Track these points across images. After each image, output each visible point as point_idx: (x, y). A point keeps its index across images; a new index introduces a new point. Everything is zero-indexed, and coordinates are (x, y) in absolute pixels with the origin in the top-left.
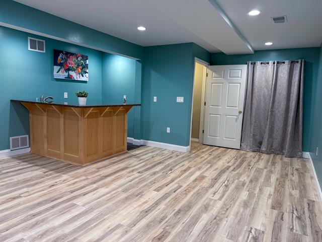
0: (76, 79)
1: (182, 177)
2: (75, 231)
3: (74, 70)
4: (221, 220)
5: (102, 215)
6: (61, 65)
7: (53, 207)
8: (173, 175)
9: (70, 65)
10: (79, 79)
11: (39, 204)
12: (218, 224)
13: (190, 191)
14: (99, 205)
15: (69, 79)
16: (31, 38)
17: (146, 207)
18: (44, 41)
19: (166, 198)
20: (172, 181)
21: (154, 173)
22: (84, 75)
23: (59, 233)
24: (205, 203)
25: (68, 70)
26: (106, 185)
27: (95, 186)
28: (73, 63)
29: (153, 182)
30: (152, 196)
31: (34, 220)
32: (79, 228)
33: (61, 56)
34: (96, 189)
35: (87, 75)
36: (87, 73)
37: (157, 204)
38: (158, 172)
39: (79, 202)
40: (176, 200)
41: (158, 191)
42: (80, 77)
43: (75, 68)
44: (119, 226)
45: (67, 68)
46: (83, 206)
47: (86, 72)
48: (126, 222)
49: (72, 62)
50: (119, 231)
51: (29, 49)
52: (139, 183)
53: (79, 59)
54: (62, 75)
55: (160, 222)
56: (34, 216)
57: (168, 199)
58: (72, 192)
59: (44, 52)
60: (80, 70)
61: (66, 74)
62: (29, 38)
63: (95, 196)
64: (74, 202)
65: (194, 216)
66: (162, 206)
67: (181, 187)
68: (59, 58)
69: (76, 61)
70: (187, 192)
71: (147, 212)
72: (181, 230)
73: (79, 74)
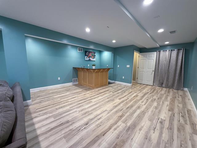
0: (92, 60)
1: (129, 95)
2: (92, 110)
3: (91, 57)
4: (145, 113)
5: (100, 106)
6: (87, 56)
7: (85, 102)
8: (125, 94)
11: (81, 100)
12: (144, 114)
13: (132, 101)
14: (100, 102)
15: (90, 60)
17: (116, 105)
18: (82, 48)
19: (123, 102)
20: (125, 96)
21: (118, 93)
23: (87, 110)
24: (138, 106)
25: (89, 57)
26: (101, 96)
27: (98, 96)
28: (91, 55)
29: (118, 96)
30: (117, 101)
31: (80, 105)
32: (93, 109)
33: (87, 53)
34: (98, 97)
36: (95, 58)
37: (119, 104)
38: (119, 93)
39: (93, 101)
40: (127, 103)
41: (120, 99)
44: (106, 110)
46: (94, 102)
48: (108, 109)
50: (106, 112)
51: (78, 51)
52: (113, 96)
53: (93, 53)
54: (88, 59)
55: (121, 111)
56: (80, 104)
57: (124, 103)
58: (91, 97)
59: (82, 52)
62: (78, 48)
63: (98, 99)
64: (92, 100)
65: (134, 110)
66: (121, 105)
67: (128, 99)
70: (131, 101)
71: (116, 106)
72: (129, 115)
73: (93, 58)
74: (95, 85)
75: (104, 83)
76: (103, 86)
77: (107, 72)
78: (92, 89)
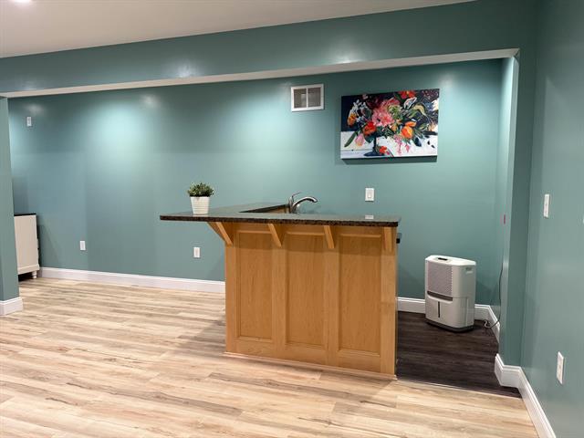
0: (396, 155)
3: (391, 133)
6: (355, 127)
9: (380, 124)
10: (405, 154)
15: (378, 156)
16: (296, 88)
18: (322, 86)
22: (424, 141)
25: (374, 135)
28: (389, 116)
33: (355, 107)
35: (433, 139)
36: (434, 134)
42: (408, 148)
43: (395, 128)
45: (372, 131)
47: (428, 134)
49: (386, 115)
51: (293, 109)
53: (408, 103)
54: (360, 148)
59: (322, 107)
60: (410, 131)
61: (369, 147)
62: (292, 89)
68: (351, 112)
69: (399, 109)
73: (407, 140)
74: (239, 335)
75: (340, 348)
76: (321, 371)
77: (380, 254)
78: (223, 349)
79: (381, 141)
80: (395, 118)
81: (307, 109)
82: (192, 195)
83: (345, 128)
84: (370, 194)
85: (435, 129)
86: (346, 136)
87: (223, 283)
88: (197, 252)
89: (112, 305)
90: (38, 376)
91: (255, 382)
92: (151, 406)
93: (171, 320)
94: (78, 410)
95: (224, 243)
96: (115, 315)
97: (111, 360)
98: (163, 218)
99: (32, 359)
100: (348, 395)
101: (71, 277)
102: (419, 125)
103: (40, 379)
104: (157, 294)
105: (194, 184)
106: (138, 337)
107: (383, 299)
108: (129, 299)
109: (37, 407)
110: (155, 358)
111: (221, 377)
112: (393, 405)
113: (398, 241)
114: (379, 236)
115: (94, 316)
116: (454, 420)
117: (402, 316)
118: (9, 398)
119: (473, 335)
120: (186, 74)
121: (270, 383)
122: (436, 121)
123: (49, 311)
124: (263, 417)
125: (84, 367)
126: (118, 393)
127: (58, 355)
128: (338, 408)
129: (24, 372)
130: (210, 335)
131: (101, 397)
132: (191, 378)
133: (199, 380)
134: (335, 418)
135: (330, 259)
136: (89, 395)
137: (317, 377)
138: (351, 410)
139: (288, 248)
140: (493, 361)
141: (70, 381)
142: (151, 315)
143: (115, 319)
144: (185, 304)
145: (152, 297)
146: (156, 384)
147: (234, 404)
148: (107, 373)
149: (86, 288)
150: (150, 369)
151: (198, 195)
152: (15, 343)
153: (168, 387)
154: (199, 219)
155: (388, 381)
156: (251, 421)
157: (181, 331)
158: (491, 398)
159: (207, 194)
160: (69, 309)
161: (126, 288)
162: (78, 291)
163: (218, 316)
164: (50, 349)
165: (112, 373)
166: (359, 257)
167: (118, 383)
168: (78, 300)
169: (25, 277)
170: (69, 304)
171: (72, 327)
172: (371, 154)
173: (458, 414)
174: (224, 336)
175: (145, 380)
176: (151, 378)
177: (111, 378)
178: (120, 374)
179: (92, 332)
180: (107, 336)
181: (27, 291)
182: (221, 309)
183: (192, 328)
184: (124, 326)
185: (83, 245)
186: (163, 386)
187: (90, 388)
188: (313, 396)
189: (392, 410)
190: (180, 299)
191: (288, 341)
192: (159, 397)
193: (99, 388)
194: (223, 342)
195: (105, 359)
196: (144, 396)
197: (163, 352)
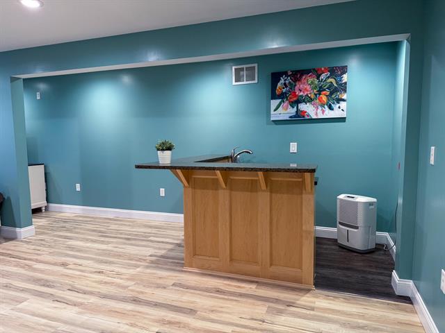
0: (314, 117)
6: (282, 96)
9: (301, 94)
10: (321, 116)
15: (300, 118)
16: (236, 67)
18: (256, 65)
22: (336, 106)
25: (298, 102)
28: (308, 87)
33: (282, 81)
35: (343, 105)
36: (344, 100)
42: (323, 112)
43: (313, 97)
45: (295, 99)
47: (339, 100)
49: (306, 86)
51: (234, 83)
53: (323, 77)
54: (286, 112)
59: (256, 81)
60: (324, 98)
61: (293, 111)
62: (234, 68)
68: (279, 85)
69: (316, 82)
73: (323, 106)
74: (195, 255)
75: (271, 265)
76: (257, 282)
77: (301, 194)
78: (183, 265)
79: (303, 107)
80: (313, 89)
81: (245, 83)
82: (158, 150)
83: (274, 97)
84: (293, 147)
85: (345, 97)
86: (274, 103)
87: (182, 215)
88: (162, 192)
89: (100, 232)
90: (46, 284)
91: (207, 290)
92: (130, 307)
93: (144, 243)
94: (76, 309)
95: (182, 185)
96: (102, 239)
97: (99, 272)
98: (138, 167)
99: (42, 271)
100: (277, 301)
101: (70, 211)
102: (331, 94)
103: (48, 286)
104: (133, 223)
105: (160, 142)
106: (119, 256)
107: (304, 228)
108: (113, 227)
109: (46, 307)
110: (132, 271)
111: (181, 285)
112: (313, 309)
113: (316, 183)
114: (300, 180)
115: (87, 240)
116: (360, 321)
117: (319, 241)
118: (26, 300)
119: (375, 256)
120: (153, 59)
121: (218, 291)
122: (345, 91)
123: (54, 236)
124: (213, 316)
125: (79, 277)
126: (105, 297)
127: (61, 269)
128: (270, 311)
129: (37, 281)
130: (172, 254)
131: (93, 299)
132: (158, 286)
133: (165, 288)
134: (268, 318)
135: (263, 197)
136: (84, 299)
137: (253, 286)
138: (280, 312)
139: (231, 190)
140: (390, 276)
141: (70, 288)
142: (128, 239)
143: (103, 242)
144: (154, 231)
145: (129, 225)
146: (132, 291)
147: (191, 306)
148: (96, 282)
149: (81, 219)
150: (128, 279)
151: (163, 150)
152: (30, 260)
153: (142, 293)
154: (164, 167)
155: (308, 291)
156: (204, 319)
157: (152, 251)
158: (388, 304)
159: (169, 149)
160: (69, 234)
161: (110, 219)
162: (75, 221)
163: (178, 240)
164: (55, 264)
165: (101, 282)
166: (285, 195)
167: (104, 289)
168: (75, 228)
169: (37, 211)
170: (68, 230)
171: (71, 248)
172: (295, 117)
173: (362, 316)
174: (183, 255)
175: (125, 287)
176: (129, 287)
177: (100, 286)
178: (106, 283)
179: (86, 252)
180: (96, 254)
181: (38, 221)
182: (181, 234)
183: (160, 249)
184: (109, 247)
185: (78, 187)
186: (137, 292)
187: (85, 293)
188: (250, 301)
189: (312, 312)
190: (150, 227)
191: (231, 260)
192: (135, 301)
193: (91, 293)
194: (183, 259)
195: (95, 272)
196: (124, 300)
197: (137, 266)
